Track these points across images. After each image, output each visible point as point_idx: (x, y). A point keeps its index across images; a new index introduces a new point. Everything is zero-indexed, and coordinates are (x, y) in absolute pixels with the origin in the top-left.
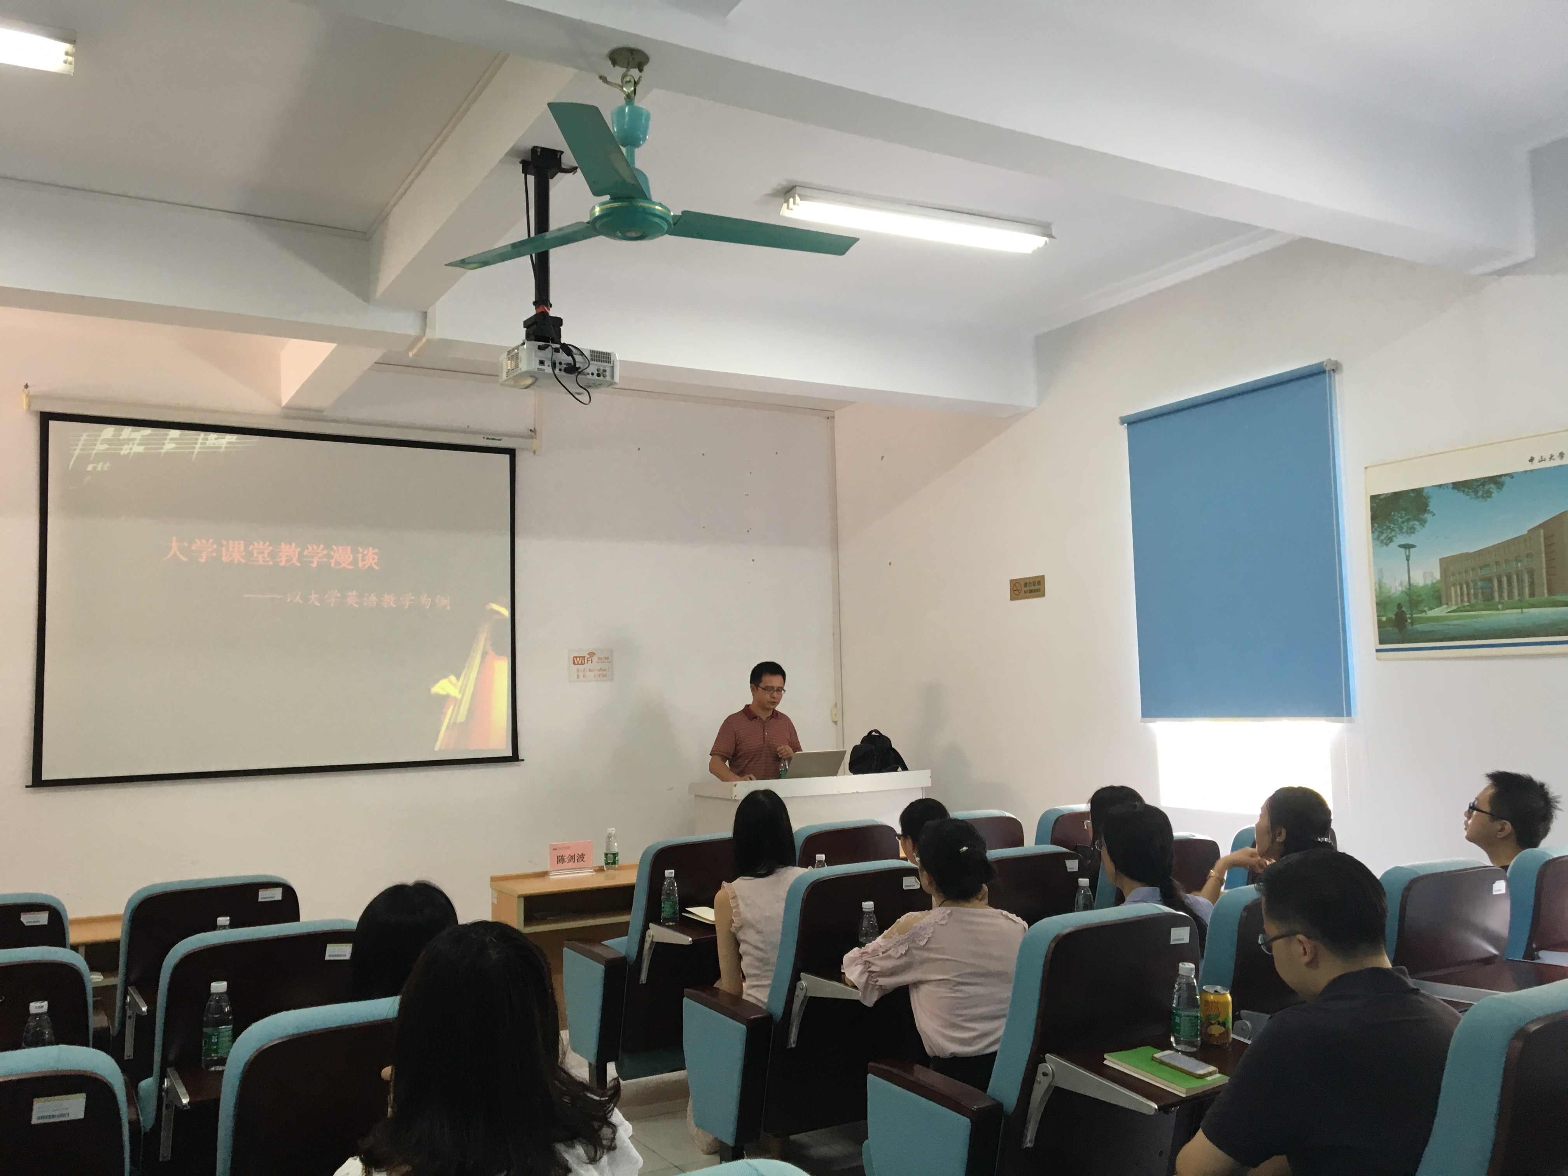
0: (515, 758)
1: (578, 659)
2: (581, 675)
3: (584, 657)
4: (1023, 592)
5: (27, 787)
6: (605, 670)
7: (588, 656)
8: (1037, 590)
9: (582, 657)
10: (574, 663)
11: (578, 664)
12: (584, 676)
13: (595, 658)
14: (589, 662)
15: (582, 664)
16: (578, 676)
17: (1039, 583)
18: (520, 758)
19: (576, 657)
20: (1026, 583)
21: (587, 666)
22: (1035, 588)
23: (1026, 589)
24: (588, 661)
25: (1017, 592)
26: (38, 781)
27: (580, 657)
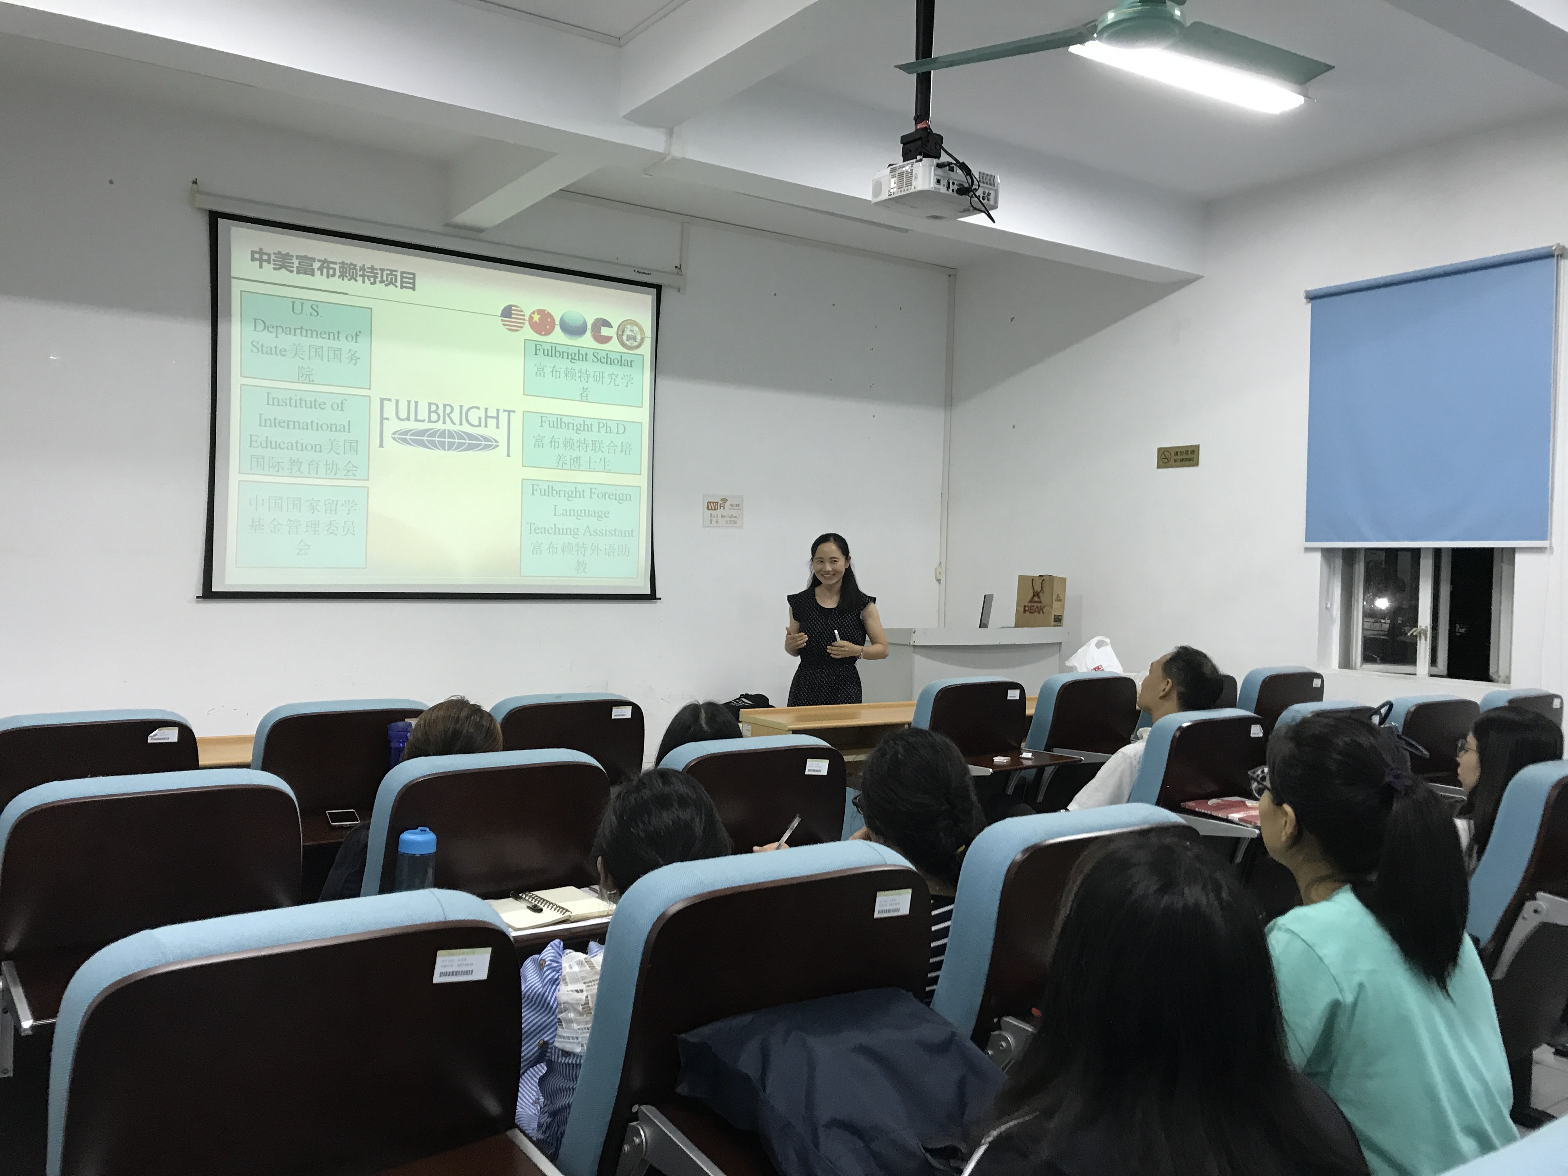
0: (652, 596)
1: (712, 504)
2: (714, 520)
3: (717, 503)
4: (1172, 460)
5: (198, 597)
6: (736, 517)
7: (721, 503)
8: (1190, 460)
9: (715, 502)
10: (708, 508)
11: (712, 509)
12: (717, 522)
13: (727, 505)
14: (722, 508)
15: (715, 509)
16: (711, 521)
17: (1193, 452)
18: (657, 597)
19: (710, 503)
20: (1177, 452)
21: (720, 512)
22: (1188, 457)
23: (1176, 457)
24: (720, 506)
25: (1166, 461)
26: (208, 593)
27: (713, 503)
